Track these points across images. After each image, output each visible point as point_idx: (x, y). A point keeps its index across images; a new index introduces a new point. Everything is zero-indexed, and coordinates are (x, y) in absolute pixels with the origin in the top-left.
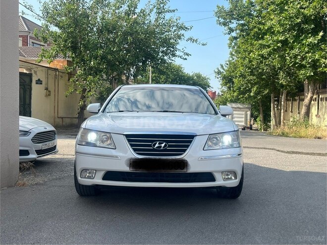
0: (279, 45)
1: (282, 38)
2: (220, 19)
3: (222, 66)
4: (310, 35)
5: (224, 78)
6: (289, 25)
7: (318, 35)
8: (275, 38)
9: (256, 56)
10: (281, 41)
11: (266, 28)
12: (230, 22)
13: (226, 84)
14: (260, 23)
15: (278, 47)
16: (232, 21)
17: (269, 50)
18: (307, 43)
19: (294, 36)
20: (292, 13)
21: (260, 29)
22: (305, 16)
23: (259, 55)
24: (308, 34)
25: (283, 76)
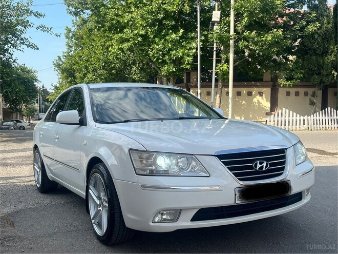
0: (139, 39)
1: (142, 32)
2: (70, 8)
3: (59, 58)
4: (171, 31)
5: (63, 71)
6: (152, 19)
7: (179, 31)
8: (136, 32)
9: (115, 50)
10: (142, 36)
11: (126, 21)
12: (82, 11)
13: (67, 78)
14: (117, 15)
15: (138, 41)
16: (85, 11)
17: (129, 44)
18: (170, 39)
19: (155, 30)
20: (155, 8)
21: (119, 22)
22: (166, 11)
23: (119, 49)
24: (169, 29)
25: (136, 71)
